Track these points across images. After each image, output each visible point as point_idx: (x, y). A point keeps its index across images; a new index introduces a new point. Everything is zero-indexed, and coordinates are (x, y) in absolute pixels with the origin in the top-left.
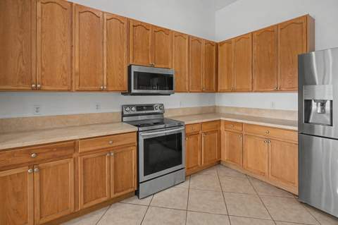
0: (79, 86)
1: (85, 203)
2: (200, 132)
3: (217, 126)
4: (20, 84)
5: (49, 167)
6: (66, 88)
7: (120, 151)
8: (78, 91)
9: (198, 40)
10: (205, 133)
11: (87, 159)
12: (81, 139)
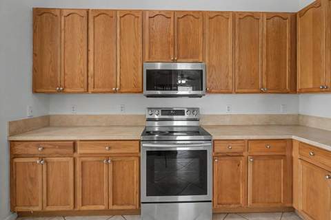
0: (94, 88)
1: (83, 205)
2: (245, 154)
3: (284, 148)
4: (50, 87)
5: (54, 162)
6: (82, 90)
7: (119, 159)
8: (93, 92)
9: (253, 16)
10: (255, 157)
11: (85, 162)
12: (81, 141)
